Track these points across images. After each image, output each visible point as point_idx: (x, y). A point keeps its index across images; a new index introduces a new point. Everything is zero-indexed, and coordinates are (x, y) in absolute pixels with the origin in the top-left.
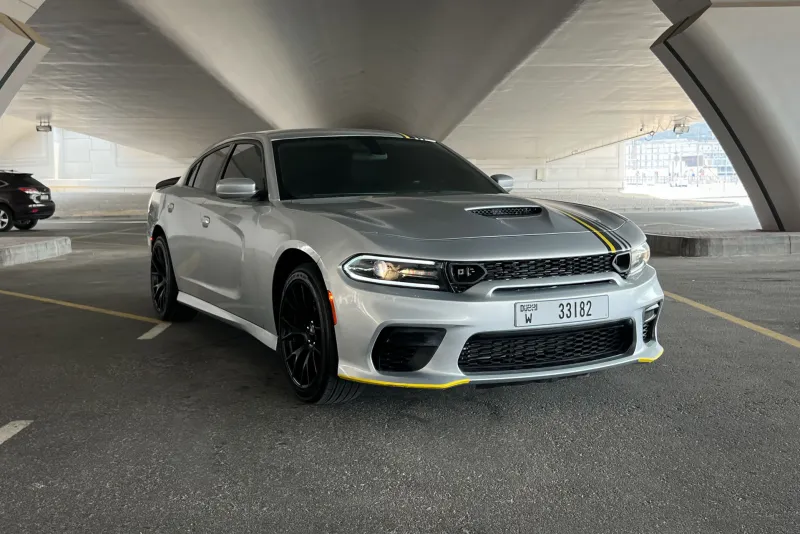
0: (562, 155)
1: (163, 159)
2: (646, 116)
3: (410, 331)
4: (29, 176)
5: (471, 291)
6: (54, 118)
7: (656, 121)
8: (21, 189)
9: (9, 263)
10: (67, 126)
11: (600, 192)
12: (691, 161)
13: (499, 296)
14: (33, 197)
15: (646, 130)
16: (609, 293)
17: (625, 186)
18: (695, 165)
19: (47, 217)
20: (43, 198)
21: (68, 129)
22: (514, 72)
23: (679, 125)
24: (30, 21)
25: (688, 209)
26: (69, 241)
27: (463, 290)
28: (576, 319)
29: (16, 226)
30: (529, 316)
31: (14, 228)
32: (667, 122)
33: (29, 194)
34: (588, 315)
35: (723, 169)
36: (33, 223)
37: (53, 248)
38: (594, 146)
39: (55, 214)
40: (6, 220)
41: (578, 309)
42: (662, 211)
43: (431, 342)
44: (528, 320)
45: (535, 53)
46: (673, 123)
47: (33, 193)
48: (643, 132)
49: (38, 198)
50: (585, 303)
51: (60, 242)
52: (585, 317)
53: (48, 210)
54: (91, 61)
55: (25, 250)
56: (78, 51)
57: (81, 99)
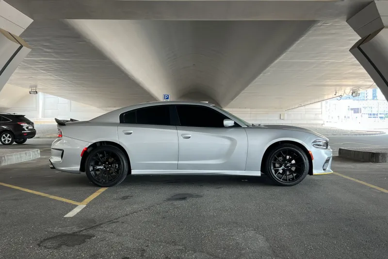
0: (293, 107)
1: (94, 108)
2: (338, 88)
4: (23, 116)
6: (39, 87)
7: (343, 90)
8: (18, 123)
9: (3, 164)
10: (45, 91)
11: (313, 126)
12: (356, 111)
14: (24, 127)
15: (337, 95)
17: (325, 123)
18: (358, 112)
19: (32, 137)
20: (30, 128)
21: (47, 93)
22: (272, 65)
23: (355, 92)
24: (21, 36)
25: (360, 135)
26: (39, 151)
29: (16, 142)
31: (14, 143)
32: (348, 90)
33: (22, 126)
35: (371, 114)
36: (25, 140)
37: (30, 155)
38: (309, 103)
39: (36, 136)
40: (10, 139)
42: (347, 136)
45: (284, 54)
46: (351, 91)
47: (25, 125)
48: (336, 96)
49: (27, 128)
51: (34, 152)
53: (32, 134)
54: (55, 58)
55: (14, 157)
56: (48, 52)
57: (52, 78)
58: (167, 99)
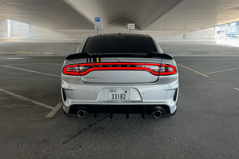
0: (195, 30)
58: (98, 21)
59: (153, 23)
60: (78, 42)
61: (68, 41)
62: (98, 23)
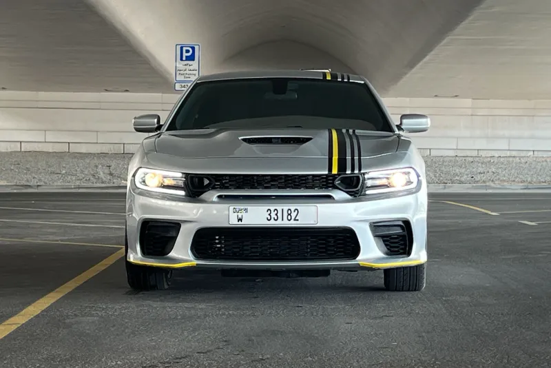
3: (160, 224)
5: (204, 196)
13: (222, 201)
16: (317, 205)
27: (199, 196)
28: (282, 222)
30: (240, 216)
34: (295, 220)
41: (285, 214)
43: (172, 234)
44: (240, 220)
50: (293, 210)
52: (292, 221)
58: (188, 58)
59: (418, 66)
60: (74, 149)
61: (25, 147)
62: (188, 67)
